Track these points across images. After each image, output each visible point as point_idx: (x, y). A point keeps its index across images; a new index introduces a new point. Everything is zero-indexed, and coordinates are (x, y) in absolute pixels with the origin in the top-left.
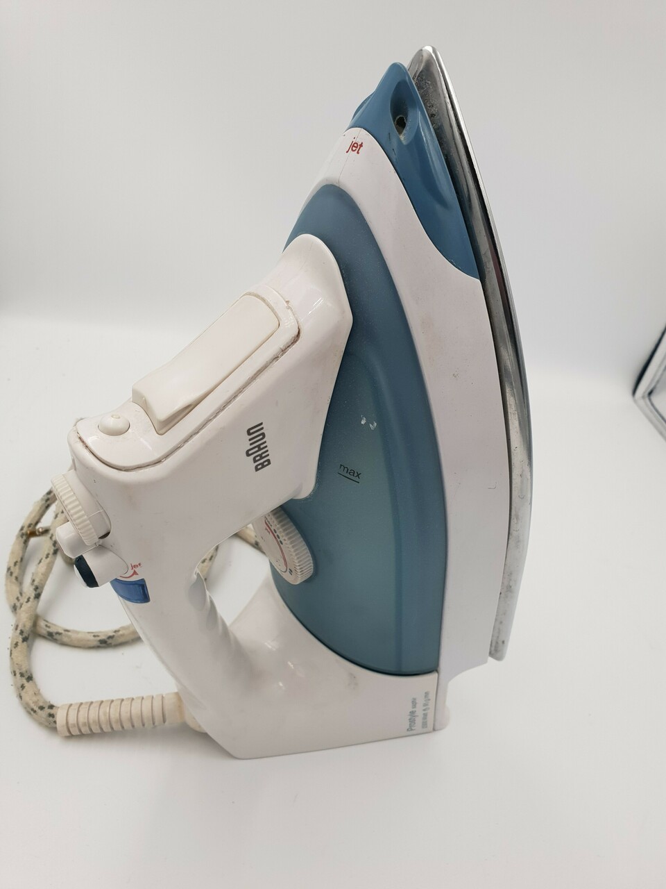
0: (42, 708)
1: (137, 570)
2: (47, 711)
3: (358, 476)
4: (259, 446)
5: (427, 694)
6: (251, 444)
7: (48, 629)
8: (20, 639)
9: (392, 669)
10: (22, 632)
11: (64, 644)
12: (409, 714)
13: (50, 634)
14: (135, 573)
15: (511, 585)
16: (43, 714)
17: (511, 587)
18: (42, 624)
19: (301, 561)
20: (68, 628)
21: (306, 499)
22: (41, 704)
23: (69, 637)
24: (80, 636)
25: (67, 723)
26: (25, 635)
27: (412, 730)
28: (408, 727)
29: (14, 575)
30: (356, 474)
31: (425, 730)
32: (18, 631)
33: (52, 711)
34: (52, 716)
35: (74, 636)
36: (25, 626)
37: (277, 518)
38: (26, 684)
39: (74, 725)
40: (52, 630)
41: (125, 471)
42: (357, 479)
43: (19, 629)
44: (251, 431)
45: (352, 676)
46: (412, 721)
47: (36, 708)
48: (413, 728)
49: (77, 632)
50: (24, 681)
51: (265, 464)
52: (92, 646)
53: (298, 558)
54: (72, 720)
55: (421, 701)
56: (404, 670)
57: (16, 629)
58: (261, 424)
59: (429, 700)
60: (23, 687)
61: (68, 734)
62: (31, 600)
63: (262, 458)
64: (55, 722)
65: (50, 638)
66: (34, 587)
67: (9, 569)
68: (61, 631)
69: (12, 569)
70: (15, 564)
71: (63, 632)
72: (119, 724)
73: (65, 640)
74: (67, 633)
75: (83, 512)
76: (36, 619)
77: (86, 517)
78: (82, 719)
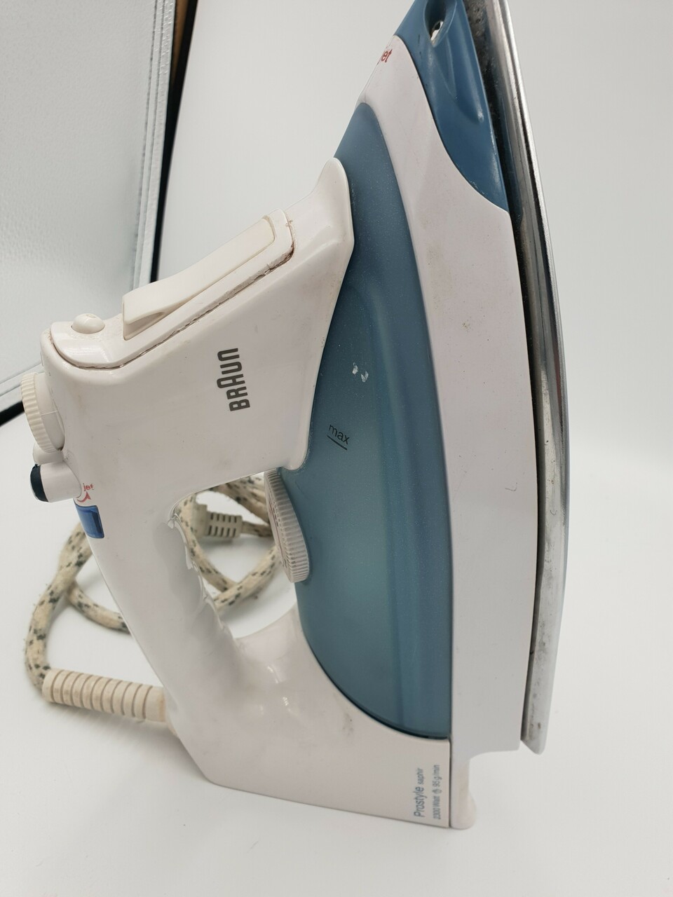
0: (37, 666)
1: (90, 492)
2: (41, 670)
3: (346, 440)
4: (233, 378)
5: (436, 769)
6: (223, 373)
7: (80, 599)
8: (48, 599)
9: (393, 721)
10: (52, 593)
11: (90, 618)
12: (415, 790)
13: (80, 605)
14: (87, 496)
15: (544, 640)
16: (36, 672)
17: (544, 644)
18: (76, 592)
19: (293, 549)
20: (98, 603)
21: (300, 470)
22: (38, 663)
23: (96, 612)
24: (105, 613)
25: (52, 686)
26: (54, 596)
27: (420, 815)
28: (415, 809)
29: (73, 544)
30: (344, 439)
31: (436, 822)
32: (49, 591)
33: (44, 672)
34: (43, 676)
35: (99, 611)
36: (56, 588)
37: (277, 495)
38: (35, 641)
39: (57, 691)
40: (84, 601)
41: (80, 367)
42: (344, 444)
43: (51, 589)
44: (224, 356)
45: (349, 719)
46: (420, 802)
47: (32, 665)
48: (422, 813)
49: (104, 609)
50: (35, 638)
51: (243, 404)
52: (112, 626)
53: (290, 545)
54: (58, 685)
55: (429, 777)
56: (407, 725)
57: (49, 589)
58: (236, 350)
59: (440, 778)
60: (31, 642)
61: (51, 700)
62: (71, 565)
63: (238, 395)
64: (42, 683)
65: (79, 608)
66: (79, 554)
67: (71, 538)
68: (90, 604)
69: (73, 539)
70: (78, 534)
71: (92, 606)
72: (99, 702)
73: (91, 613)
74: (95, 607)
75: (37, 407)
76: (71, 586)
77: (39, 413)
78: (67, 687)
